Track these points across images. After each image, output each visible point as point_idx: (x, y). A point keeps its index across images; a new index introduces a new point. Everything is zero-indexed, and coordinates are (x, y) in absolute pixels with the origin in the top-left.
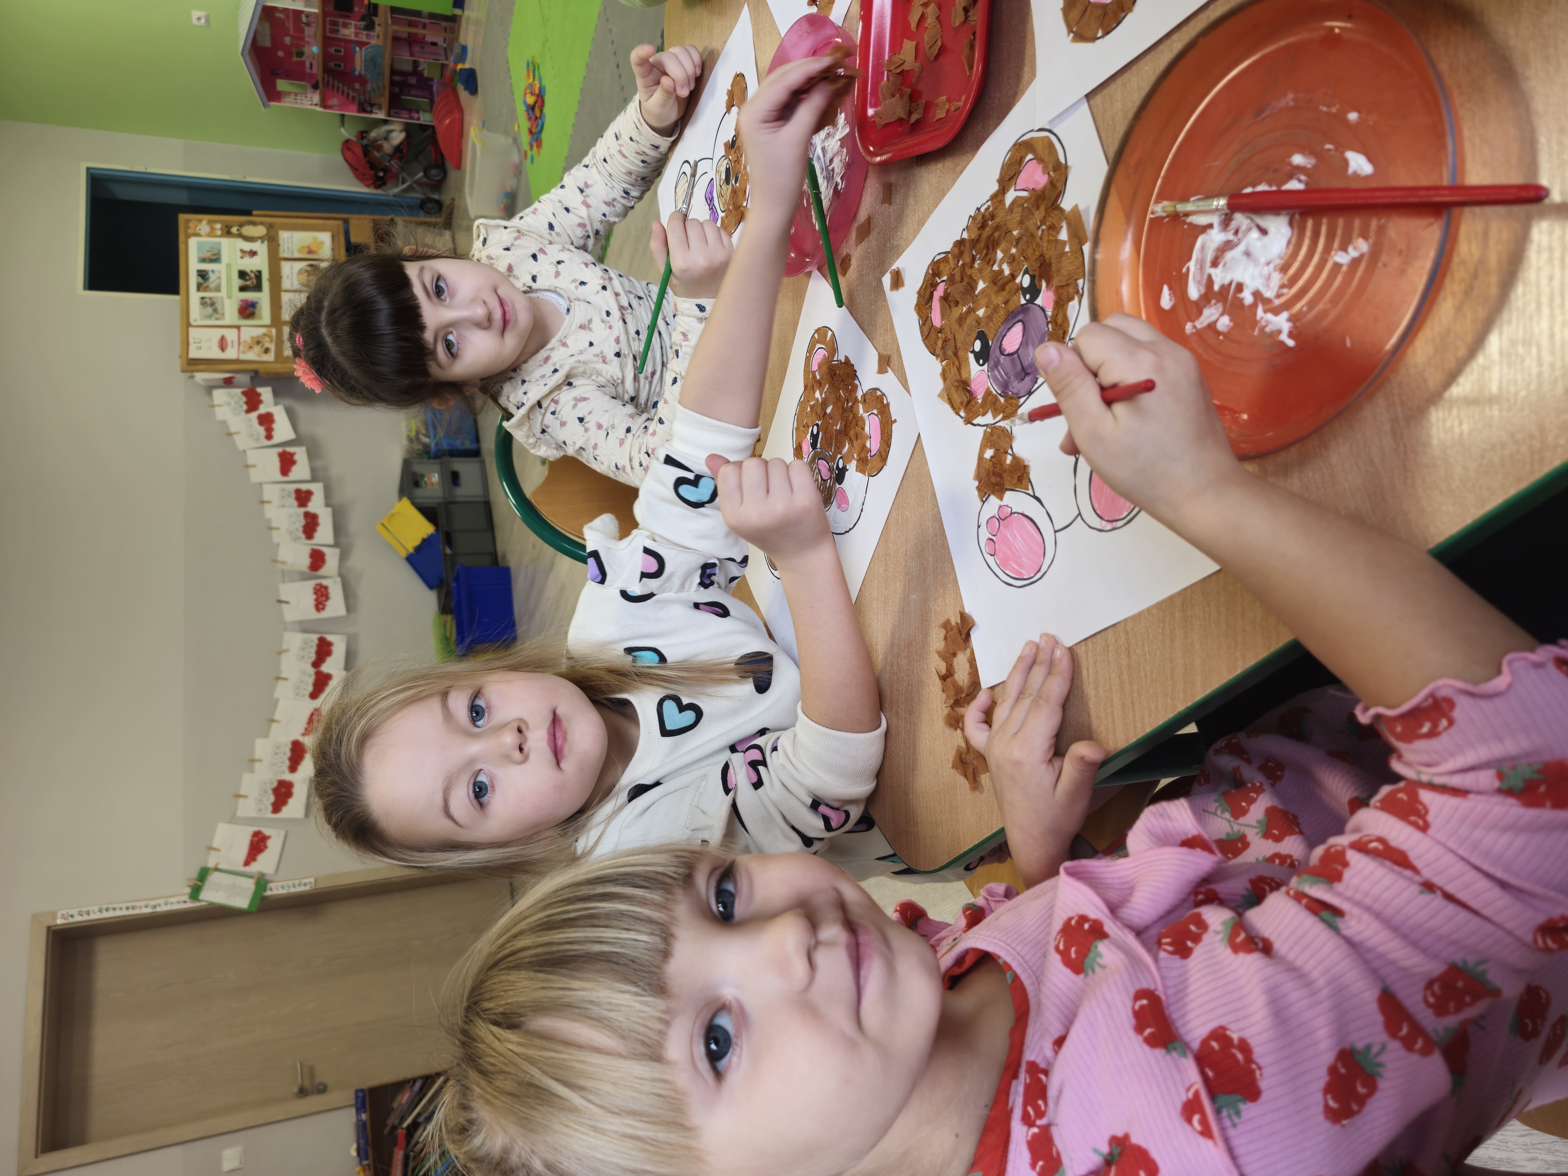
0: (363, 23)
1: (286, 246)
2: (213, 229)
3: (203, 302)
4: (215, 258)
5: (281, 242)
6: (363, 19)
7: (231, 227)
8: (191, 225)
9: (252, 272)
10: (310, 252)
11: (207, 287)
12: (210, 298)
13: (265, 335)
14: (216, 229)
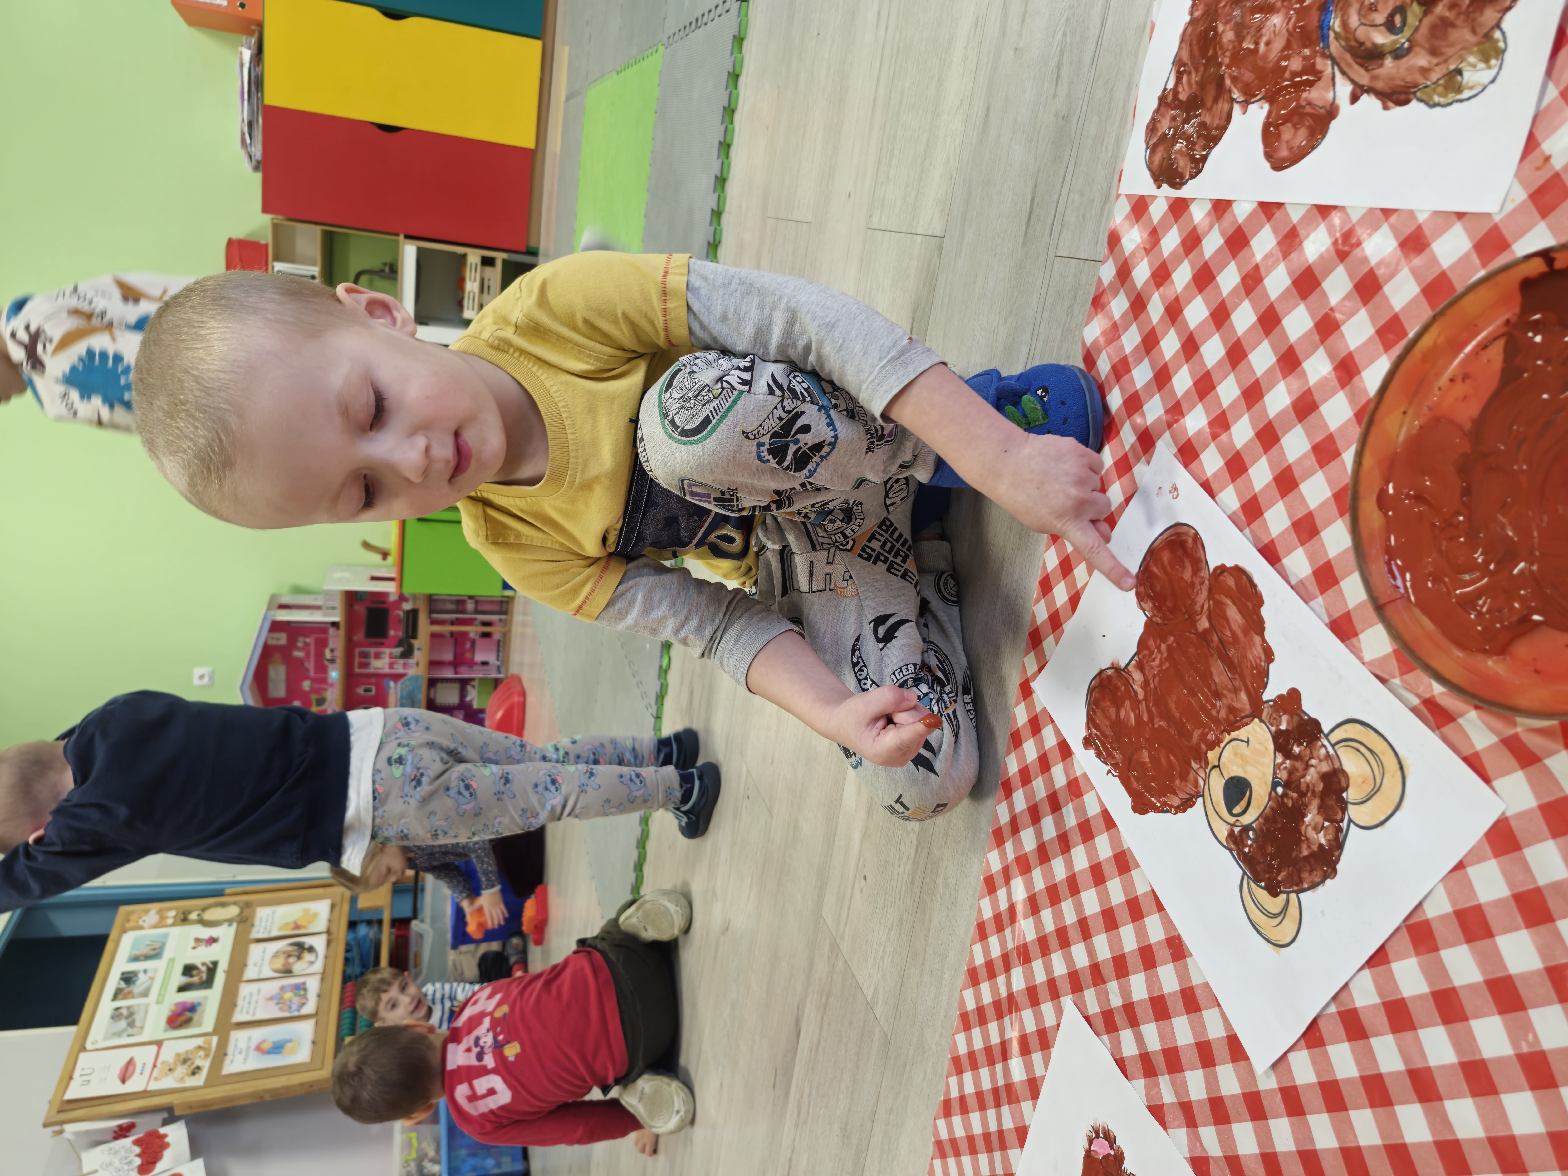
0: (398, 651)
1: (263, 924)
2: (162, 918)
3: (117, 1015)
4: (155, 954)
5: (257, 922)
6: (399, 644)
7: (190, 913)
8: (133, 917)
9: (204, 964)
10: (297, 927)
11: (130, 993)
12: (128, 1008)
13: (200, 1048)
14: (167, 918)
